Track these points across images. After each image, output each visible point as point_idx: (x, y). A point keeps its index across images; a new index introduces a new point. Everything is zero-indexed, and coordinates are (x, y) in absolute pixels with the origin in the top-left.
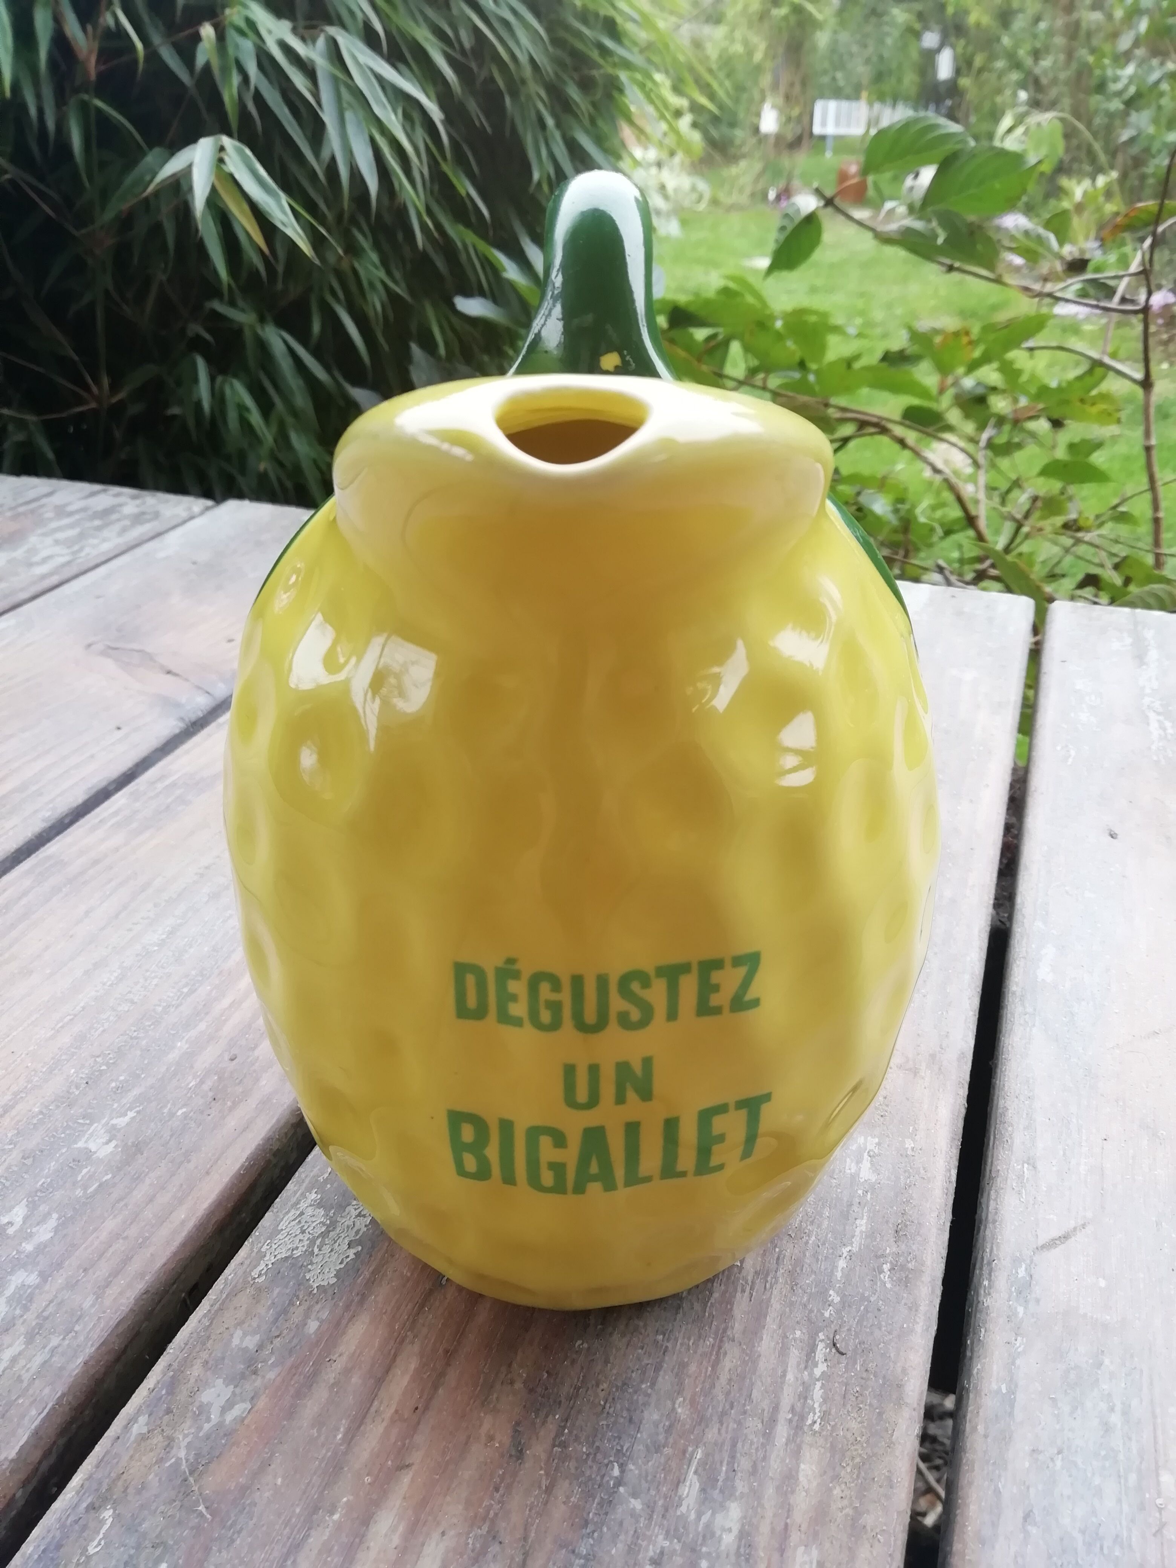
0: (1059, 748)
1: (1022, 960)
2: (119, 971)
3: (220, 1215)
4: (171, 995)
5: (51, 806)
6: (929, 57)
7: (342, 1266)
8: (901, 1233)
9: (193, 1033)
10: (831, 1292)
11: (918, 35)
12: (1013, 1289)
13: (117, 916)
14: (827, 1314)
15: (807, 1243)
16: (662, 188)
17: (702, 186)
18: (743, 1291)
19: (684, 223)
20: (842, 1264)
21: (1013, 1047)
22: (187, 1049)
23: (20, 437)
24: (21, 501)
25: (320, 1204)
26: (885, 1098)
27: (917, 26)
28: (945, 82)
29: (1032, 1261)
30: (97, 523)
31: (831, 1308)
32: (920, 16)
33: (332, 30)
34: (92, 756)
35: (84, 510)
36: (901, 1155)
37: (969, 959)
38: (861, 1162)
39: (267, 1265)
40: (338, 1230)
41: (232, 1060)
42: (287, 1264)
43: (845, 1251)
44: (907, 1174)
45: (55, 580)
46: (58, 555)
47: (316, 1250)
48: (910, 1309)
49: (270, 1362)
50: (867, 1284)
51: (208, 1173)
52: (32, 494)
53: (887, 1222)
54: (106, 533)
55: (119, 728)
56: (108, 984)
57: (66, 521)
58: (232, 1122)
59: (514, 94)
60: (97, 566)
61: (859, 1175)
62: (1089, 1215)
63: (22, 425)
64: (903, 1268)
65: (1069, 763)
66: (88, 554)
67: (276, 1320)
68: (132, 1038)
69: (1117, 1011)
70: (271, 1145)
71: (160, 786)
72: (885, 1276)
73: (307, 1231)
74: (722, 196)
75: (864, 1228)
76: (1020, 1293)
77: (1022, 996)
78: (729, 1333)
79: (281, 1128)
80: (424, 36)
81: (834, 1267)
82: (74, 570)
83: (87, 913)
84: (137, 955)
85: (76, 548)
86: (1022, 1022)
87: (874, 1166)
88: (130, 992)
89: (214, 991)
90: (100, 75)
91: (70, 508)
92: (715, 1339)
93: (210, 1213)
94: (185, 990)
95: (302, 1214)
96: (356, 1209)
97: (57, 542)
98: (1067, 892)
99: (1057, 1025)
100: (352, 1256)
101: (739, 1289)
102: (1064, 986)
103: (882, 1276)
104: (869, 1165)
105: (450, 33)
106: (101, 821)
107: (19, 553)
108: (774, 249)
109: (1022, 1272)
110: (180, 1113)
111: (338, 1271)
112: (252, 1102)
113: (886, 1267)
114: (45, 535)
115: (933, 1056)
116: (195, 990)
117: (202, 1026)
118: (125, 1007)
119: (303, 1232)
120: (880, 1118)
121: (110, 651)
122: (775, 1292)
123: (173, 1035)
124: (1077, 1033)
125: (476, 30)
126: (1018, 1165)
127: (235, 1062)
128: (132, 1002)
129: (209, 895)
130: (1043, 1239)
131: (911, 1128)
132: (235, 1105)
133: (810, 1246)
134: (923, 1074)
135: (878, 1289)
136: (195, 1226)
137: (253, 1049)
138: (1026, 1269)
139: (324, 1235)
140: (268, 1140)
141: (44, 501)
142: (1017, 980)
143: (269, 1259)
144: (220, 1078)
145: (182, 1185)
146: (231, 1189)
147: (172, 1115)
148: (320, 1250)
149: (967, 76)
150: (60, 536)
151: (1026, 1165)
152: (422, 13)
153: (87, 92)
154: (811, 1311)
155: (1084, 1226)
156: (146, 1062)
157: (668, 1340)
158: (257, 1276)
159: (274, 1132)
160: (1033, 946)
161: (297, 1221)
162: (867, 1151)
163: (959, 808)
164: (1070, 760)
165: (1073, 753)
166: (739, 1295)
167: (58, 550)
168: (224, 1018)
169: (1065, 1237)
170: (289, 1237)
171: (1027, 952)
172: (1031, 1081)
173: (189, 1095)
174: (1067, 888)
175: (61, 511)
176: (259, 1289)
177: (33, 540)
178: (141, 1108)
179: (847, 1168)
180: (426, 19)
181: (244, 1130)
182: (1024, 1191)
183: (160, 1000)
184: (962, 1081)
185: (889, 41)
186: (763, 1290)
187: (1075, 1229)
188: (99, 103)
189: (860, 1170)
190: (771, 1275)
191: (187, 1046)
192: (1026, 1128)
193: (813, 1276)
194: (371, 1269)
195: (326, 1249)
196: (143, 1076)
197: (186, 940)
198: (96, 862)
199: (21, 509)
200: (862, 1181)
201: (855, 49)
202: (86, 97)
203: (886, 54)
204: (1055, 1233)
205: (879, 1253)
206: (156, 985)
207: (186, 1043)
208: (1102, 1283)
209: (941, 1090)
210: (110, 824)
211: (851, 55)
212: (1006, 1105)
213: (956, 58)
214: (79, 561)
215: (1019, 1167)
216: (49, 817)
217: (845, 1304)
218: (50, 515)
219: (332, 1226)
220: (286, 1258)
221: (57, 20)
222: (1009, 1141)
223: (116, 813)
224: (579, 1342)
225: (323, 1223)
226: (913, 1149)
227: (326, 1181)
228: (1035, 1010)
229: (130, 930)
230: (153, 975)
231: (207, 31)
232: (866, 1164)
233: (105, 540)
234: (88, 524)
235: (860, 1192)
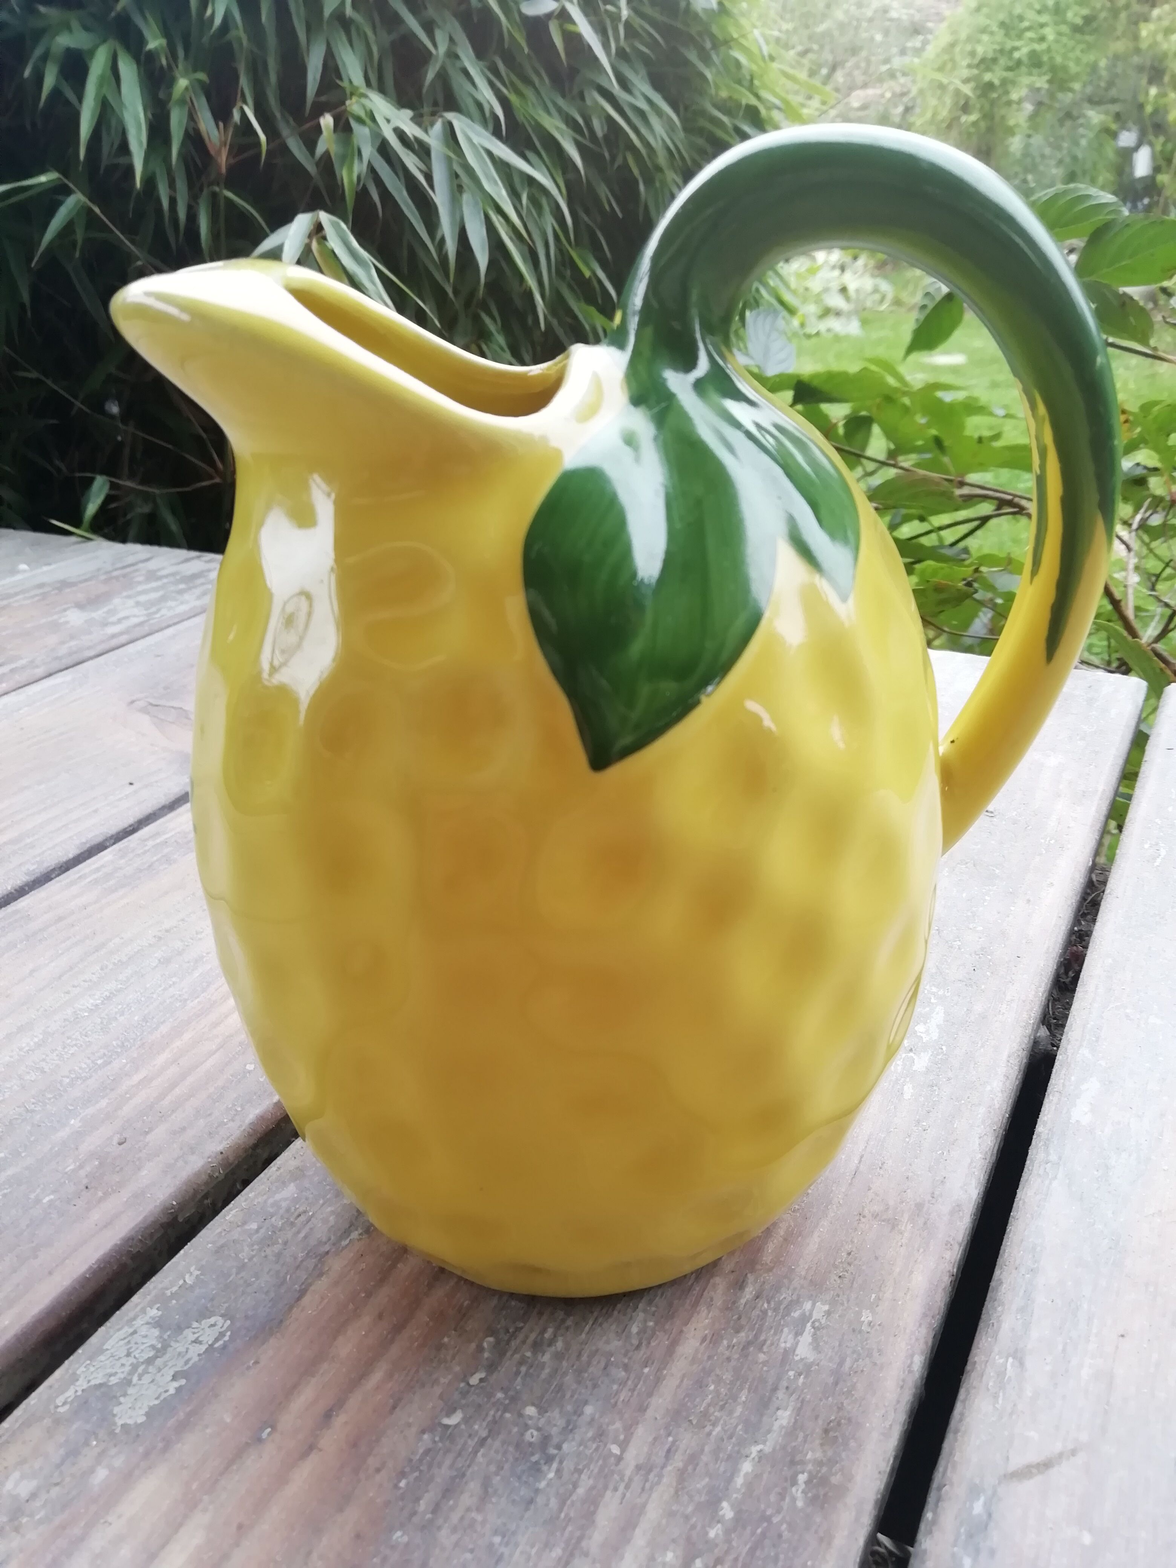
0: (1147, 846)
1: (1057, 1094)
2: (41, 1037)
3: (52, 1323)
4: (84, 1066)
5: (38, 859)
6: (1127, 155)
7: (157, 1402)
8: (831, 1434)
9: (91, 1110)
10: (725, 1504)
11: (1114, 135)
12: (962, 1530)
13: (60, 977)
14: (712, 1534)
15: (709, 1434)
16: (844, 290)
17: (885, 286)
18: (616, 1489)
19: (864, 322)
20: (747, 1467)
21: (1024, 1202)
22: (79, 1128)
23: (146, 509)
24: (119, 565)
25: (158, 1323)
26: (849, 1254)
27: (1114, 127)
28: (1142, 179)
29: (995, 1493)
30: (182, 586)
31: (719, 1525)
32: (1118, 117)
33: (450, 116)
34: (96, 811)
35: (173, 574)
36: (854, 1330)
37: (989, 1088)
38: (801, 1334)
39: (76, 1391)
40: (167, 1357)
41: (120, 1144)
42: (98, 1393)
43: (755, 1450)
44: (855, 1356)
45: (123, 639)
46: (135, 616)
47: (135, 1379)
48: (821, 1540)
49: (38, 1517)
50: (773, 1498)
51: (50, 1273)
52: (131, 559)
53: (817, 1417)
54: (186, 596)
55: (131, 784)
56: (25, 1050)
57: (154, 584)
58: (96, 1216)
59: (649, 181)
60: (169, 626)
61: (794, 1351)
62: (1084, 1437)
63: (147, 497)
64: (824, 1481)
65: (1157, 864)
66: (163, 616)
67: (62, 1463)
68: (27, 1111)
69: (1166, 1168)
70: (131, 1247)
71: (150, 843)
72: (798, 1491)
73: (132, 1355)
74: (904, 296)
75: (784, 1422)
76: (970, 1536)
77: (1048, 1139)
78: (584, 1544)
79: (146, 1228)
80: (554, 126)
81: (735, 1471)
82: (146, 629)
83: (32, 972)
84: (65, 1020)
85: (154, 609)
86: (1041, 1172)
87: (816, 1345)
88: (44, 1060)
89: (129, 1065)
90: (231, 169)
91: (160, 573)
92: (564, 1550)
93: (39, 1321)
94: (99, 1062)
95: (135, 1332)
96: (194, 1333)
97: (138, 604)
98: (1127, 1016)
99: (1085, 1180)
100: (172, 1391)
101: (611, 1486)
102: (1102, 1131)
103: (794, 1489)
104: (810, 1340)
105: (580, 121)
106: (80, 878)
107: (98, 614)
108: (914, 328)
109: (978, 1507)
110: (45, 1201)
111: (151, 1408)
112: (125, 1195)
113: (802, 1478)
114: (129, 597)
115: (919, 1206)
116: (110, 1063)
117: (103, 1103)
118: (33, 1076)
119: (128, 1355)
120: (837, 1278)
121: (151, 708)
122: (655, 1495)
123: (70, 1111)
124: (1109, 1192)
125: (610, 120)
126: (1000, 1358)
127: (122, 1146)
128: (43, 1072)
129: (159, 960)
130: (1017, 1462)
131: (873, 1296)
132: (106, 1195)
133: (712, 1438)
134: (903, 1228)
135: (785, 1507)
136: (15, 1335)
137: (147, 1133)
138: (985, 1503)
139: (150, 1361)
140: (128, 1240)
141: (141, 565)
142: (1045, 1118)
143: (82, 1384)
144: (101, 1164)
145: (18, 1285)
146: (70, 1294)
147: (38, 1201)
148: (140, 1379)
149: (1167, 173)
150: (143, 598)
151: (1010, 1360)
152: (555, 104)
153: (218, 185)
154: (693, 1527)
155: (1073, 1452)
156: (32, 1139)
157: (507, 1544)
158: (60, 1404)
159: (137, 1232)
160: (1073, 1078)
161: (126, 1341)
162: (811, 1321)
163: (1012, 908)
164: (1159, 860)
165: (1163, 852)
166: (609, 1493)
167: (136, 611)
168: (128, 1096)
169: (1046, 1465)
170: (111, 1359)
171: (1064, 1085)
172: (1039, 1249)
173: (62, 1181)
174: (1128, 1011)
175: (152, 576)
176: (57, 1421)
177: (117, 601)
178: (9, 1190)
179: (782, 1340)
180: (560, 110)
181: (105, 1226)
182: (1001, 1394)
183: (70, 1072)
184: (951, 1240)
185: (1084, 142)
186: (640, 1490)
187: (1061, 1455)
188: (229, 194)
189: (797, 1344)
190: (655, 1471)
191: (80, 1124)
192: (1022, 1310)
193: (707, 1480)
194: (188, 1409)
195: (147, 1379)
196: (23, 1154)
197: (120, 1007)
198: (60, 919)
199: (115, 573)
200: (797, 1358)
201: (1047, 151)
202: (217, 189)
203: (1080, 155)
204: (1032, 1456)
205: (798, 1458)
206: (72, 1054)
207: (80, 1122)
208: (1087, 1539)
209: (922, 1250)
210: (88, 880)
211: (1043, 156)
212: (1001, 1277)
213: (1154, 157)
214: (152, 622)
215: (1001, 1361)
216: (34, 870)
217: (740, 1521)
218: (141, 579)
219: (160, 1352)
220: (101, 1385)
221: (192, 117)
222: (995, 1324)
223: (98, 870)
224: (399, 1533)
225: (153, 1347)
226: (870, 1323)
227: (173, 1296)
228: (1060, 1158)
229: (68, 993)
230: (74, 1042)
231: (327, 121)
232: (806, 1338)
233: (182, 603)
234: (172, 588)
235: (791, 1373)
